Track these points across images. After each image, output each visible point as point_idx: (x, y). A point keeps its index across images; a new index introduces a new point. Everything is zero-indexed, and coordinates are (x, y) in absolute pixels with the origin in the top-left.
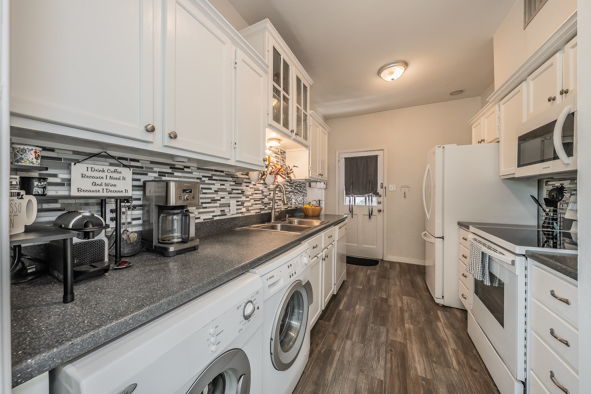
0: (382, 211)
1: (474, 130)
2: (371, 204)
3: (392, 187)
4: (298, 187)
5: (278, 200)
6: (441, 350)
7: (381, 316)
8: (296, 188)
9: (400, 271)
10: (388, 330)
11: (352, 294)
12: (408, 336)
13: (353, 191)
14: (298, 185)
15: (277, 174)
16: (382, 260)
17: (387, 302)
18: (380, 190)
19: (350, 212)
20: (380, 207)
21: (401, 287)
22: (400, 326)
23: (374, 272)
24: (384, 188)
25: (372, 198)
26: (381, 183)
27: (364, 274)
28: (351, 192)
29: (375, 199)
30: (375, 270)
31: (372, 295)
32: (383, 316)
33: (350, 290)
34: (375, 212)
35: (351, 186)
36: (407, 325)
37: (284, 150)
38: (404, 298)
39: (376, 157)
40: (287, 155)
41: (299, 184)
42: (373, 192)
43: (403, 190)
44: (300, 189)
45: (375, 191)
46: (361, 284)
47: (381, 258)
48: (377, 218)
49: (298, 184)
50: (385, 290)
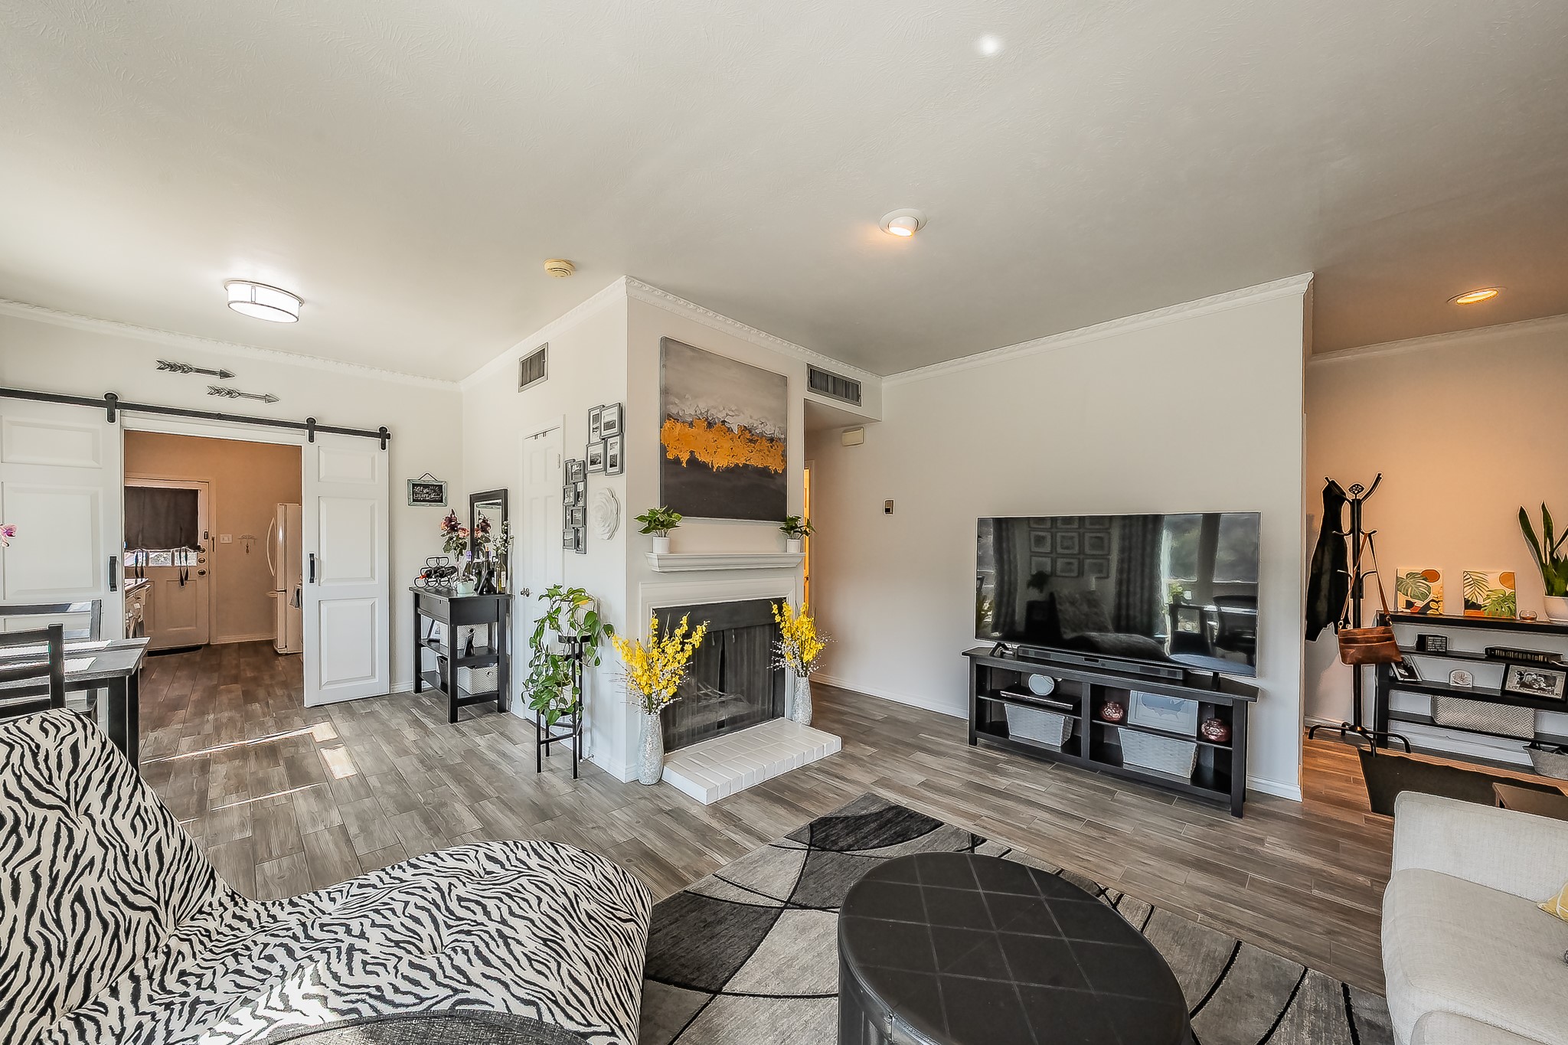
0: (207, 573)
2: (183, 563)
3: (226, 538)
13: (145, 543)
18: (201, 541)
20: (204, 567)
24: (210, 538)
25: (186, 555)
26: (205, 531)
28: (141, 545)
29: (193, 556)
34: (193, 575)
39: (194, 493)
42: (189, 543)
43: (245, 541)
45: (192, 542)
48: (198, 582)
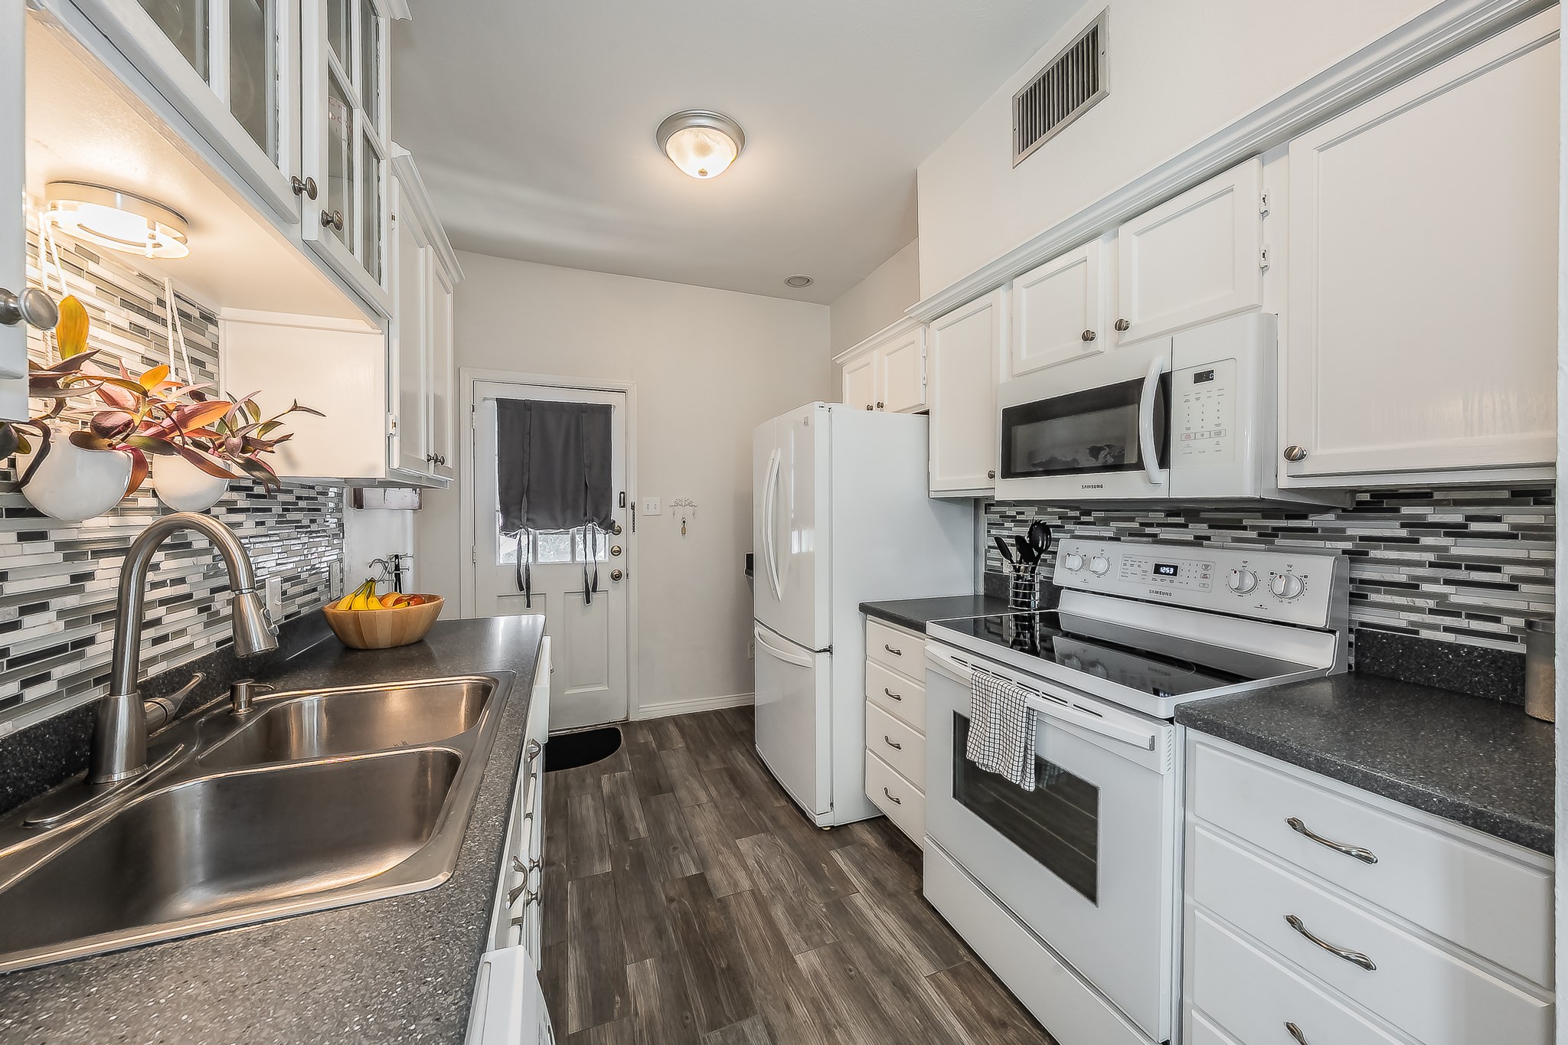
0: (624, 575)
1: (847, 379)
2: (590, 557)
3: (652, 504)
4: (301, 510)
5: (163, 602)
6: (915, 1006)
7: (722, 969)
8: (291, 516)
9: (688, 747)
10: (769, 1024)
11: (587, 915)
12: (828, 1009)
13: (531, 516)
14: (302, 504)
15: (162, 444)
16: (626, 724)
17: (709, 893)
18: (617, 514)
19: (521, 589)
20: (619, 564)
21: (716, 807)
22: (790, 981)
23: (623, 779)
24: (629, 506)
25: (594, 541)
26: (621, 493)
27: (593, 799)
28: (524, 519)
29: (602, 540)
30: (622, 769)
31: (658, 886)
32: (729, 967)
33: (575, 900)
34: (605, 581)
35: (525, 499)
36: (800, 959)
37: (209, 306)
38: (744, 844)
39: (605, 411)
40: (227, 335)
41: (307, 498)
42: (598, 518)
43: (680, 512)
44: (313, 521)
45: (603, 516)
46: (601, 849)
47: (621, 717)
48: (611, 595)
49: (299, 498)
50: (680, 840)
